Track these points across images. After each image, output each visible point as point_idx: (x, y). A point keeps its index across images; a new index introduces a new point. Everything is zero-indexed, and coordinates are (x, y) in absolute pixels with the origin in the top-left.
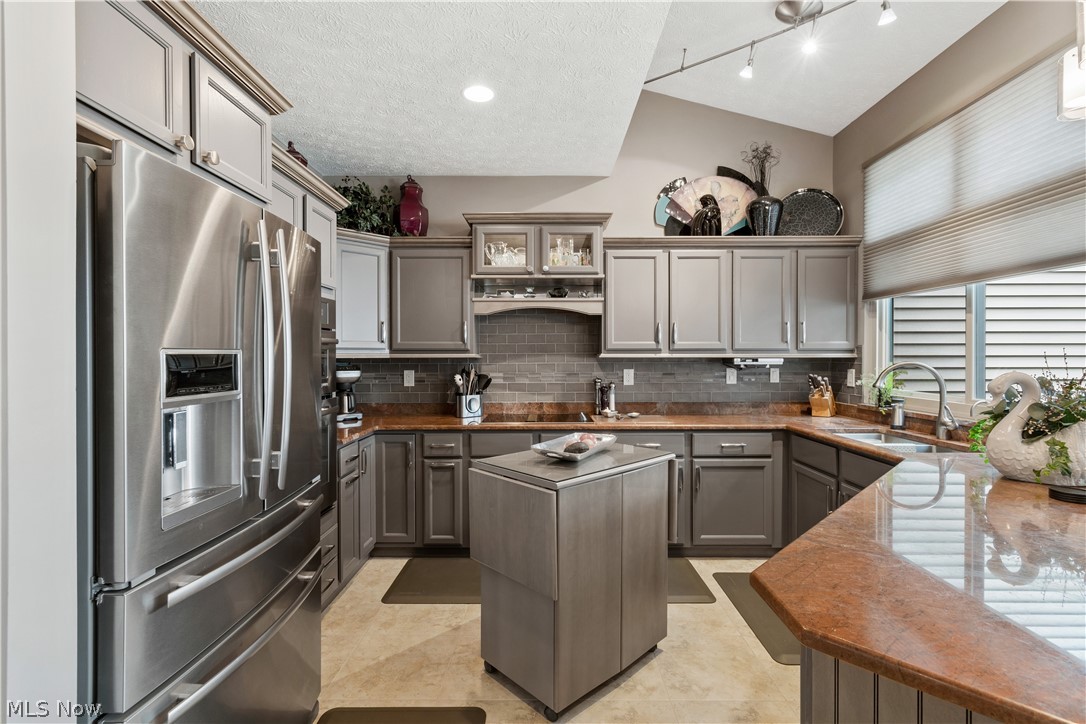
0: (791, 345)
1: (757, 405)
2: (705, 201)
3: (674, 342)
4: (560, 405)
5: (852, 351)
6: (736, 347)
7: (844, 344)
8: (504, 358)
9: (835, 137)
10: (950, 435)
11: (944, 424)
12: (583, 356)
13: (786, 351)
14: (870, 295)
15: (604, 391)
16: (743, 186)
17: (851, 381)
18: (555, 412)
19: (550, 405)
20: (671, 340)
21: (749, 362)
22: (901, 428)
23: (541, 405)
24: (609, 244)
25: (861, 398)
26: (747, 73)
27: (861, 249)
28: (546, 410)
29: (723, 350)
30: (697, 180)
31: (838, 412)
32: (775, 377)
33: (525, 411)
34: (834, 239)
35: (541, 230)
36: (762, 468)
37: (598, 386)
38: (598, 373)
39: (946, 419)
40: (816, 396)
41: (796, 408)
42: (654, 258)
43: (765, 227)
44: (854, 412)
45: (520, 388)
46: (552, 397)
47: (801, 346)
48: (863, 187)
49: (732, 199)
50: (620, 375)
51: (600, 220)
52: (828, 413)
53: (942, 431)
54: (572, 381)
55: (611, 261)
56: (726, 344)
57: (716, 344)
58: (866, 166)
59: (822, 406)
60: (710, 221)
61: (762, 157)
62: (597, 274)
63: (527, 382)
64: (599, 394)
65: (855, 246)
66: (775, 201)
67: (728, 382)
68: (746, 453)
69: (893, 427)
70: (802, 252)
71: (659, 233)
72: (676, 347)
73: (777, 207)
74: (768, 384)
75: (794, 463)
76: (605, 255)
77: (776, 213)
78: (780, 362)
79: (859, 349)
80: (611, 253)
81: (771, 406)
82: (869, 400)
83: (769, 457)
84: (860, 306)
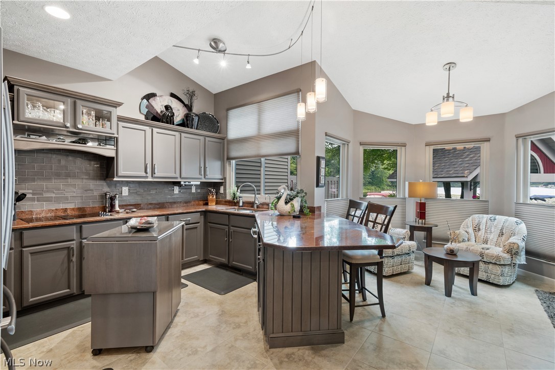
0: (203, 177)
1: (187, 202)
2: (167, 107)
3: (155, 173)
4: (79, 209)
5: (222, 179)
6: (182, 176)
7: (221, 177)
8: (34, 180)
9: (216, 95)
10: (258, 207)
11: (256, 203)
12: (97, 180)
13: (201, 179)
14: (229, 159)
15: (112, 199)
16: (182, 105)
17: (222, 191)
18: (77, 213)
19: (73, 209)
20: (153, 172)
21: (187, 183)
22: (242, 206)
23: (66, 210)
24: (121, 119)
25: (226, 197)
26: (196, 61)
27: (225, 140)
28: (69, 212)
29: (176, 178)
30: (161, 96)
31: (217, 203)
32: (194, 190)
33: (53, 214)
34: (216, 135)
35: (75, 103)
36: (196, 228)
37: (108, 196)
38: (106, 189)
39: (256, 202)
40: (211, 197)
41: (201, 203)
42: (145, 131)
43: (193, 125)
44: (223, 202)
45: (48, 200)
46: (73, 204)
47: (206, 177)
48: (226, 118)
49: (177, 109)
50: (120, 190)
51: (116, 105)
52: (214, 203)
53: (255, 206)
54: (89, 194)
55: (121, 128)
56: (178, 175)
57: (173, 175)
58: (228, 109)
59: (212, 201)
60: (170, 118)
61: (191, 95)
62: (113, 134)
63: (53, 195)
64: (108, 201)
65: (223, 139)
66: (196, 115)
67: (175, 193)
68: (191, 222)
69: (239, 206)
70: (206, 138)
71: (142, 118)
72: (155, 175)
73: (197, 118)
74: (191, 193)
75: (209, 224)
76: (118, 124)
77: (197, 120)
78: (199, 183)
79: (225, 179)
80: (121, 124)
81: (192, 202)
82: (229, 198)
83: (198, 223)
84: (225, 162)
